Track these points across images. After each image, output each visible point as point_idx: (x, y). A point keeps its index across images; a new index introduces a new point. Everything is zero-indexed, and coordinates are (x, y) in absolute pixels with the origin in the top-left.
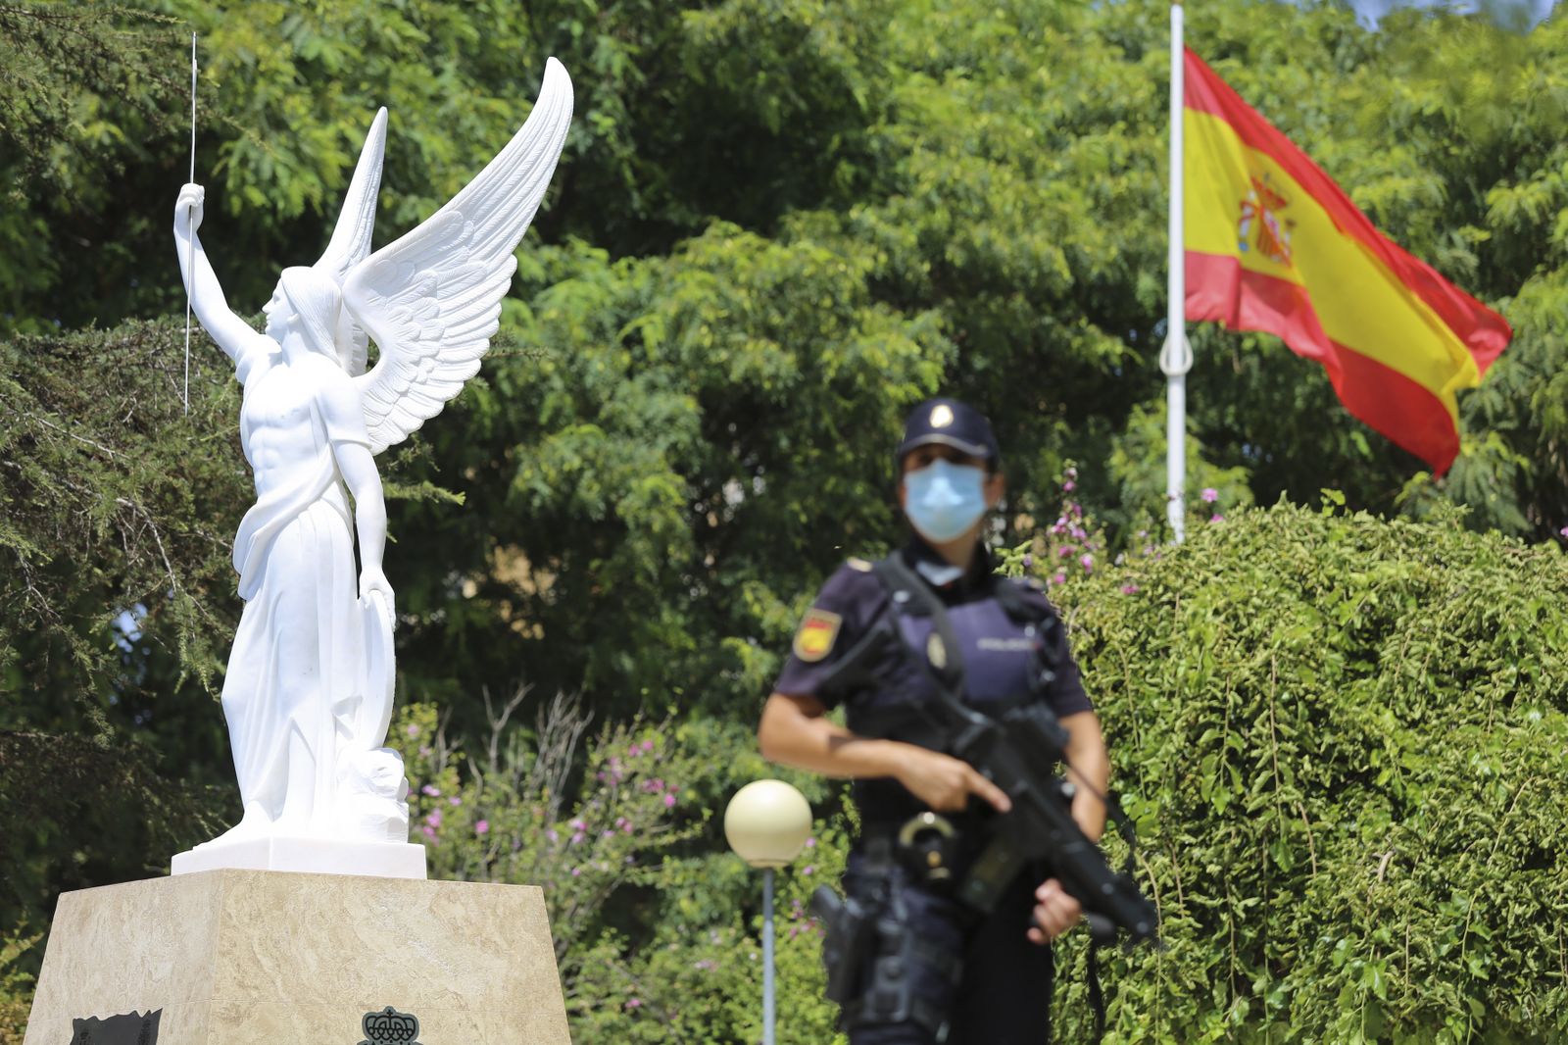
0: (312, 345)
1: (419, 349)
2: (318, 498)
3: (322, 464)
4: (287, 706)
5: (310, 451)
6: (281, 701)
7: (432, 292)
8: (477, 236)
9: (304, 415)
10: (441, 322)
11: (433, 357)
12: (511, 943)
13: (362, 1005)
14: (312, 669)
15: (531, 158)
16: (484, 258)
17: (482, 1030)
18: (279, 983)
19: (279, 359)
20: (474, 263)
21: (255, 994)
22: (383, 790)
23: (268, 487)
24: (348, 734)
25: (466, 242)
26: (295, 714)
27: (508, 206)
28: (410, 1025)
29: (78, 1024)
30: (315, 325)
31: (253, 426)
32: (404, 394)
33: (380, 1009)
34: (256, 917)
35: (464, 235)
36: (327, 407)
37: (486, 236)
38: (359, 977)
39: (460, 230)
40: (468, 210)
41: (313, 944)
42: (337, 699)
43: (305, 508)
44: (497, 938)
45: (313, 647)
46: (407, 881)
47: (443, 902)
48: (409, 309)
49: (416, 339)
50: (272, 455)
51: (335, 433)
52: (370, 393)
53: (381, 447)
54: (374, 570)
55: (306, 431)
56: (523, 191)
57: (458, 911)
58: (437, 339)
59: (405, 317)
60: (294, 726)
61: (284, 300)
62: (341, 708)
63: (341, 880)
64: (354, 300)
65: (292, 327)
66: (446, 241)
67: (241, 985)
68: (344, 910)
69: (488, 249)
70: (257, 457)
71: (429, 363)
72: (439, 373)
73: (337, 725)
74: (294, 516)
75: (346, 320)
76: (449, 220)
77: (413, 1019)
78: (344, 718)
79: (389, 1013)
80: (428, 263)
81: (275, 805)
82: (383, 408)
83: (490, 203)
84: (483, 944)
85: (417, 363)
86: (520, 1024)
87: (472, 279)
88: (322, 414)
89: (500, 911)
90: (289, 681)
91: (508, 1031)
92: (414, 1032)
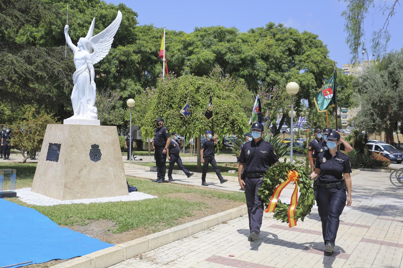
0: (84, 49)
1: (100, 50)
2: (85, 70)
3: (85, 66)
4: (80, 100)
5: (84, 64)
6: (79, 99)
7: (102, 42)
9: (83, 59)
10: (103, 47)
12: (112, 134)
13: (91, 144)
14: (84, 94)
15: (116, 24)
17: (108, 146)
18: (79, 141)
19: (79, 51)
20: (108, 39)
21: (75, 143)
22: (94, 112)
23: (78, 69)
24: (89, 104)
25: (107, 36)
26: (81, 101)
27: (113, 31)
29: (50, 143)
30: (85, 46)
31: (76, 60)
32: (97, 57)
33: (94, 144)
34: (75, 131)
37: (109, 35)
38: (91, 140)
39: (106, 34)
40: (107, 31)
41: (84, 135)
42: (87, 99)
43: (83, 72)
44: (110, 134)
45: (84, 92)
46: (97, 126)
48: (98, 45)
49: (99, 49)
50: (78, 64)
51: (87, 61)
52: (92, 56)
53: (94, 64)
54: (93, 81)
55: (83, 61)
56: (115, 29)
57: (105, 130)
58: (102, 49)
60: (81, 102)
61: (80, 42)
62: (88, 100)
63: (88, 126)
64: (90, 43)
65: (81, 46)
66: (104, 35)
67: (73, 141)
68: (88, 130)
69: (110, 37)
70: (76, 64)
71: (101, 52)
72: (103, 54)
73: (88, 103)
74: (81, 73)
75: (89, 46)
76: (104, 32)
78: (88, 102)
79: (95, 145)
80: (101, 38)
81: (78, 114)
82: (95, 58)
83: (110, 30)
84: (108, 134)
85: (99, 52)
86: (113, 145)
87: (107, 41)
88: (85, 58)
89: (111, 130)
90: (80, 96)
91: (112, 147)
92: (99, 147)
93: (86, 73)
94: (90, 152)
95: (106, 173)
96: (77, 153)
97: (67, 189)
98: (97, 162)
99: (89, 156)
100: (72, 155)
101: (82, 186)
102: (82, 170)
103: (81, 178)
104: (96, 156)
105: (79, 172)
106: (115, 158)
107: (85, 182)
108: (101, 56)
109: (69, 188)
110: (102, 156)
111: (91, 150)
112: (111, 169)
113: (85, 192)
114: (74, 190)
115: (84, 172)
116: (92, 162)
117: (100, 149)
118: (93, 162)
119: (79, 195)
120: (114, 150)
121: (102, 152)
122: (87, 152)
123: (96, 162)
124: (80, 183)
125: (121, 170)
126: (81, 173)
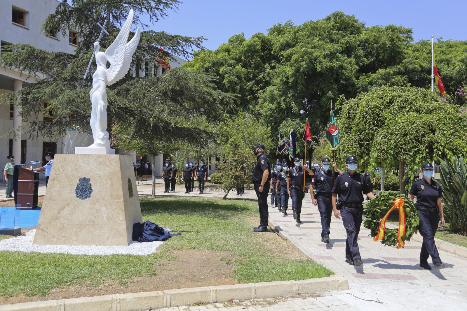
1: (116, 63)
7: (117, 53)
8: (121, 42)
12: (111, 165)
13: (79, 177)
17: (103, 181)
18: (63, 173)
20: (121, 47)
21: (58, 175)
28: (89, 180)
33: (83, 177)
34: (60, 162)
37: (123, 42)
38: (79, 172)
39: (119, 42)
40: (120, 38)
41: (71, 166)
44: (109, 164)
46: (91, 155)
47: (98, 158)
48: (114, 56)
49: (115, 62)
58: (118, 61)
59: (114, 58)
63: (78, 155)
66: (117, 44)
67: (55, 174)
68: (78, 160)
71: (117, 65)
72: (118, 67)
77: (89, 179)
79: (85, 178)
80: (116, 48)
82: (111, 74)
84: (105, 165)
85: (115, 66)
86: (111, 179)
87: (121, 50)
89: (110, 160)
91: (109, 181)
92: (89, 181)
94: (77, 188)
95: (96, 215)
96: (58, 187)
97: (40, 231)
98: (86, 200)
99: (75, 192)
100: (52, 191)
101: (60, 229)
102: (63, 208)
103: (61, 219)
104: (85, 192)
105: (59, 211)
106: (111, 195)
107: (65, 224)
109: (42, 230)
110: (92, 193)
111: (78, 184)
112: (104, 209)
113: (63, 237)
114: (49, 233)
115: (66, 211)
116: (79, 200)
117: (91, 184)
118: (81, 200)
119: (55, 240)
120: (112, 185)
121: (93, 187)
122: (72, 187)
123: (83, 199)
124: (58, 225)
125: (118, 211)
126: (62, 212)
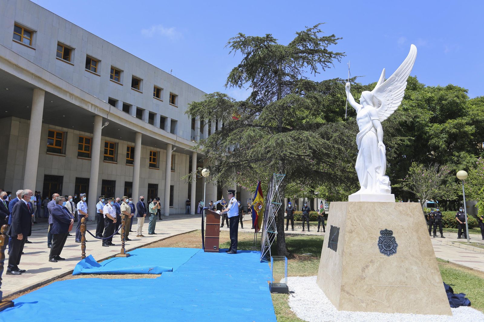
0: (368, 104)
1: (389, 102)
2: (370, 130)
3: (370, 124)
4: (367, 169)
5: (368, 122)
6: (366, 168)
7: (391, 91)
8: (399, 80)
9: (366, 116)
10: (393, 96)
11: (392, 103)
12: (414, 215)
13: (380, 229)
14: (371, 162)
15: (409, 63)
16: (400, 83)
17: (408, 233)
18: (361, 224)
19: (362, 108)
20: (398, 85)
21: (355, 227)
22: (385, 184)
23: (361, 130)
24: (378, 173)
26: (368, 170)
27: (405, 72)
28: (391, 232)
29: (331, 226)
30: (368, 100)
31: (358, 119)
32: (386, 110)
33: (384, 229)
34: (355, 211)
35: (396, 80)
36: (370, 114)
37: (400, 79)
38: (379, 223)
39: (395, 79)
40: (396, 75)
41: (368, 216)
42: (376, 167)
43: (367, 132)
44: (410, 214)
45: (370, 158)
46: (389, 202)
47: (398, 207)
48: (386, 95)
49: (388, 100)
50: (361, 124)
51: (372, 118)
52: (380, 111)
54: (381, 143)
55: (367, 119)
56: (407, 69)
57: (401, 208)
58: (392, 100)
59: (386, 97)
60: (368, 172)
61: (362, 97)
62: (376, 168)
63: (374, 203)
64: (375, 95)
65: (364, 101)
66: (392, 82)
67: (352, 225)
68: (375, 209)
69: (401, 81)
70: (359, 125)
71: (391, 104)
72: (393, 106)
73: (376, 172)
74: (365, 134)
75: (375, 99)
76: (393, 78)
77: (392, 231)
78: (377, 170)
79: (386, 230)
80: (389, 86)
81: (366, 186)
82: (383, 113)
83: (401, 73)
84: (407, 215)
85: (388, 105)
86: (417, 231)
87: (398, 87)
88: (370, 115)
89: (411, 208)
90: (367, 164)
91: (414, 233)
92: (392, 234)
93: (372, 134)
94: (379, 241)
95: (407, 275)
96: (358, 241)
97: (345, 293)
98: (391, 256)
99: (378, 247)
100: (352, 245)
101: (367, 292)
102: (367, 266)
103: (367, 279)
104: (389, 247)
105: (363, 270)
106: (421, 251)
107: (373, 286)
108: (390, 109)
109: (348, 293)
110: (398, 248)
111: (380, 237)
112: (415, 268)
113: (373, 302)
114: (355, 297)
115: (371, 270)
116: (383, 255)
117: (394, 237)
118: (385, 257)
119: (364, 305)
120: (419, 238)
121: (397, 241)
122: (374, 241)
123: (389, 255)
124: (365, 287)
125: (432, 271)
126: (366, 271)
